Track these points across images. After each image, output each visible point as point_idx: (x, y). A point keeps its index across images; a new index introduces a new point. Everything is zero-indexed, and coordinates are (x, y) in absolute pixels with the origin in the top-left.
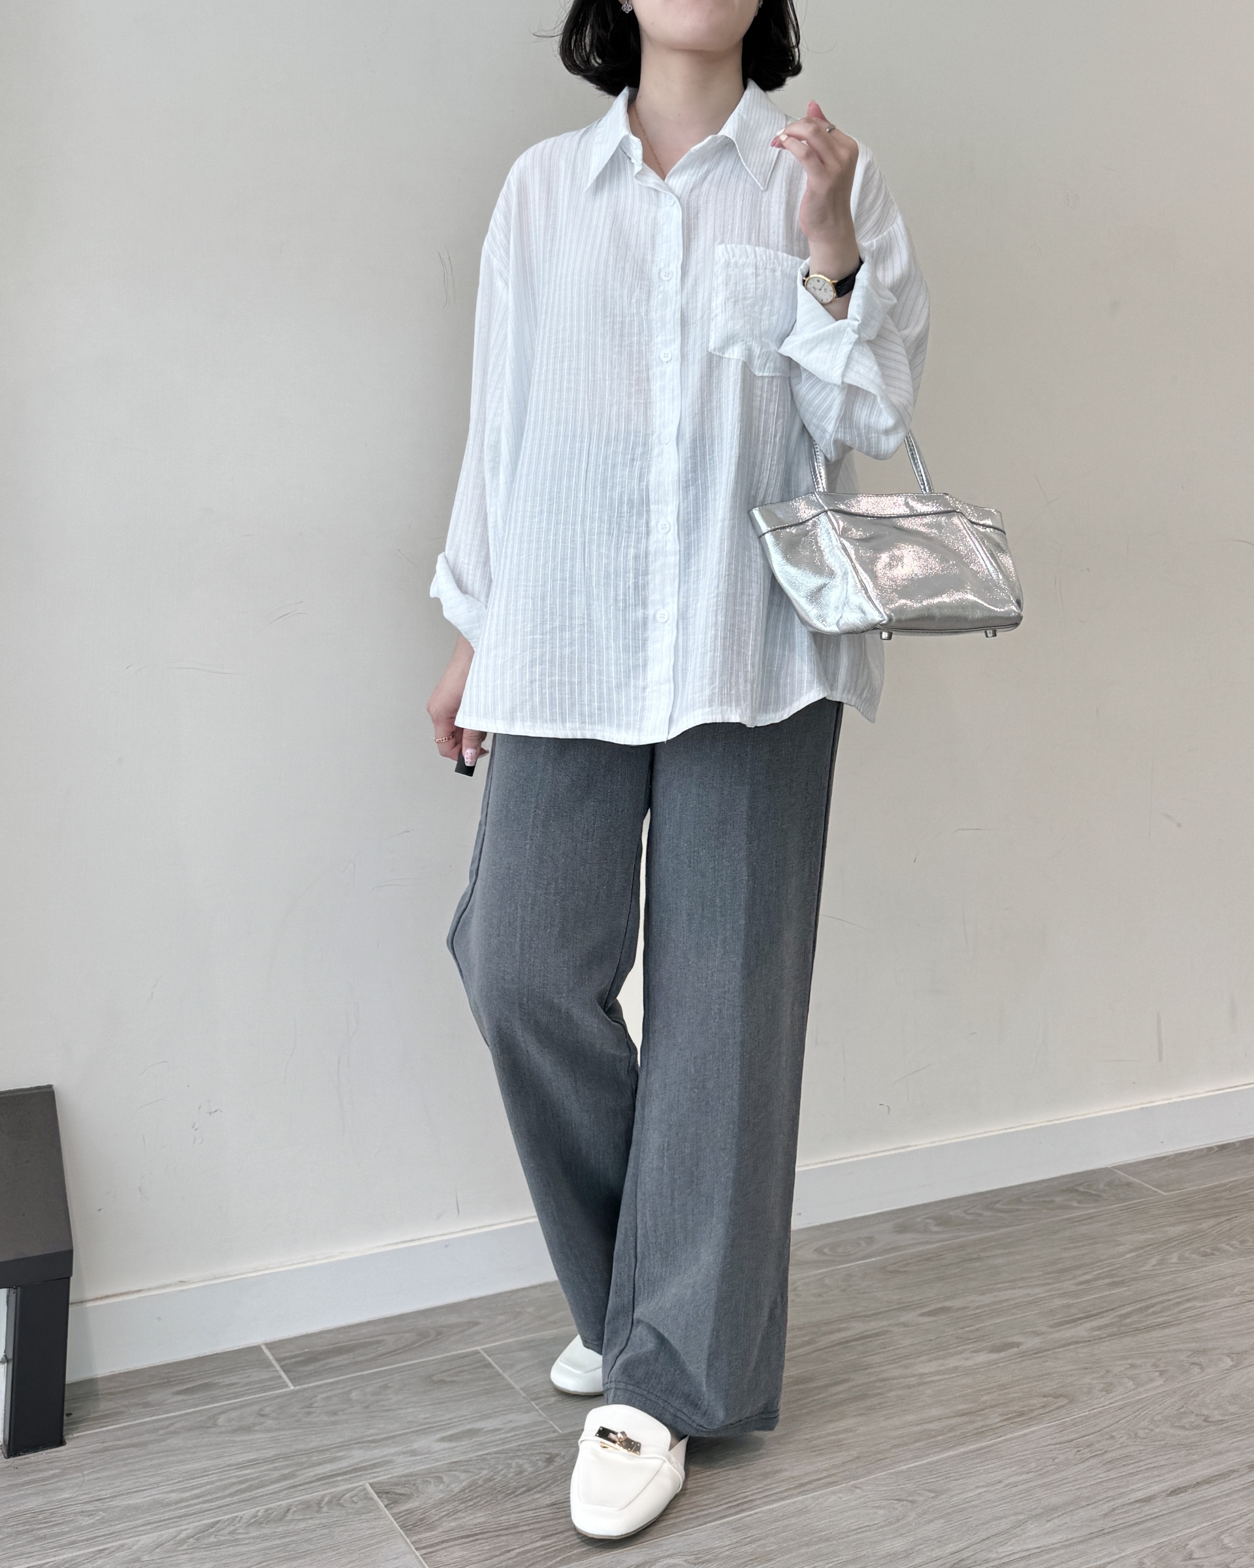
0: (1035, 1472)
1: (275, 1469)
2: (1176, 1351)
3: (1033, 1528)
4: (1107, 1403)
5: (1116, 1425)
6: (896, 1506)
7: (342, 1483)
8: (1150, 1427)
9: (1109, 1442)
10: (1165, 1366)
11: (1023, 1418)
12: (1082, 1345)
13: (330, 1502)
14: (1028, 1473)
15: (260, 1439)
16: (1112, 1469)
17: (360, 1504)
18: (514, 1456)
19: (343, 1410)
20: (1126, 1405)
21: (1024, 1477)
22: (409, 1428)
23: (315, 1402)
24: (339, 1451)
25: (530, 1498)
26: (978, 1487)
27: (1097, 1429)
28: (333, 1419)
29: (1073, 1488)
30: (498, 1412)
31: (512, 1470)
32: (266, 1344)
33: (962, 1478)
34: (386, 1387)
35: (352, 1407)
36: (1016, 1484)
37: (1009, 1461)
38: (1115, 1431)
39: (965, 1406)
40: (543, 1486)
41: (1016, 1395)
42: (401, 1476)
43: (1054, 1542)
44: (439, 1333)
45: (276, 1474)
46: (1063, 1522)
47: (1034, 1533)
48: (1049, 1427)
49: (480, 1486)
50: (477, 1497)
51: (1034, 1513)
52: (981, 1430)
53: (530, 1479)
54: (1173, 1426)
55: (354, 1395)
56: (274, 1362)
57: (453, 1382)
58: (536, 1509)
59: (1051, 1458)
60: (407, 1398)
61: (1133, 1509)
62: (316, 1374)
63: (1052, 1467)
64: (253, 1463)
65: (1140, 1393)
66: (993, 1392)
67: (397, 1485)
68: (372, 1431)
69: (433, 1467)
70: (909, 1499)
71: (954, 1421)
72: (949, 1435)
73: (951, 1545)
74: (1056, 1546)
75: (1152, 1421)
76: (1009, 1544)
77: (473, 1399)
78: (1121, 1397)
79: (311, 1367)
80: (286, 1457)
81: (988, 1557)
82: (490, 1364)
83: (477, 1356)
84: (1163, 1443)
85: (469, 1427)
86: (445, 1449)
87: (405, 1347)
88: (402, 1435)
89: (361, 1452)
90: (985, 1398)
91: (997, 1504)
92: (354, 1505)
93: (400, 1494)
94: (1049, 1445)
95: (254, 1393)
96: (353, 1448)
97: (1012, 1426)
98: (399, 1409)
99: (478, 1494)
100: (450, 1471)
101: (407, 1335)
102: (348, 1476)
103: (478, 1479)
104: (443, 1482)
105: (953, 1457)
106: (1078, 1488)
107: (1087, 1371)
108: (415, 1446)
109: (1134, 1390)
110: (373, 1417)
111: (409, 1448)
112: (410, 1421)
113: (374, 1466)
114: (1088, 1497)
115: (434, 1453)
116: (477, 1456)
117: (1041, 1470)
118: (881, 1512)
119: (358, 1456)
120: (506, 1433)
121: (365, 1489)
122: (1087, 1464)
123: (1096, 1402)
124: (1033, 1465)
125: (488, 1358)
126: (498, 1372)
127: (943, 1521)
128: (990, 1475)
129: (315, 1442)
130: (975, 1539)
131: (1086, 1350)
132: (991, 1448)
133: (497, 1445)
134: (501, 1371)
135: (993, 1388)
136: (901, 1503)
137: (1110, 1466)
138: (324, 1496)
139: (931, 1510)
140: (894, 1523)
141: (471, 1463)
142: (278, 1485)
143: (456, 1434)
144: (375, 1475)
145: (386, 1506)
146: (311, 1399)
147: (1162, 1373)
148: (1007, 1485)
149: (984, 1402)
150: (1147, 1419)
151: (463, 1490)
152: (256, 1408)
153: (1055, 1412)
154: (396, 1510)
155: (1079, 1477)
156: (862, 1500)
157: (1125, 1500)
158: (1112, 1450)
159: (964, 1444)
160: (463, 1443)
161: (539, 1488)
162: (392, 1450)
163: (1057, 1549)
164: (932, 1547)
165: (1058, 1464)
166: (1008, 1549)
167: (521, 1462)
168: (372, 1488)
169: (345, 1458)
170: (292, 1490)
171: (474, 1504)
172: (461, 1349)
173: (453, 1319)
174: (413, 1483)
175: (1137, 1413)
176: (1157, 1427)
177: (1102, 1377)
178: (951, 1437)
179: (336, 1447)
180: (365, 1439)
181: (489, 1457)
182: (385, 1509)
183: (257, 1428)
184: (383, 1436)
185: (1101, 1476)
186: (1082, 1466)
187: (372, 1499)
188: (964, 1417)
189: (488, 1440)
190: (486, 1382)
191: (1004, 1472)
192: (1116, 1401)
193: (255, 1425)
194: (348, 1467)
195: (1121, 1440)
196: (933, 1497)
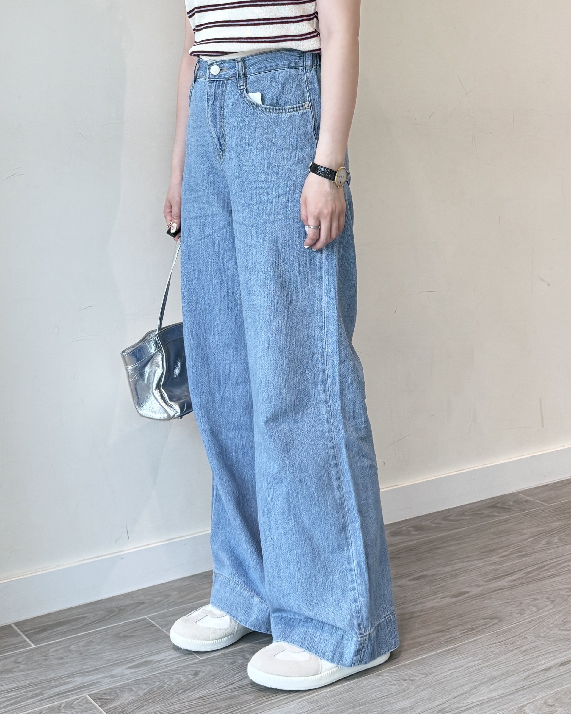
0: (482, 659)
1: (30, 691)
2: (559, 589)
3: (484, 689)
4: (521, 620)
5: (528, 631)
6: (403, 683)
7: (71, 696)
8: (548, 631)
9: (524, 640)
10: (554, 598)
11: (473, 632)
12: (505, 590)
13: (65, 707)
14: (478, 660)
15: (18, 676)
16: (527, 655)
17: (84, 706)
18: (174, 674)
19: (67, 656)
20: (532, 620)
21: (476, 662)
22: (108, 663)
23: (49, 653)
24: (67, 679)
25: (186, 696)
26: (450, 670)
27: (517, 634)
28: (61, 661)
29: (505, 666)
30: (162, 650)
31: (173, 681)
32: (14, 623)
33: (440, 666)
34: (91, 642)
35: (73, 654)
36: (471, 667)
37: (467, 655)
38: (526, 634)
39: (439, 628)
40: (193, 688)
41: (468, 619)
42: (107, 689)
43: (495, 695)
44: (121, 610)
45: (31, 694)
46: (500, 684)
47: (484, 691)
48: (489, 635)
49: (156, 691)
50: (154, 698)
51: (483, 681)
52: (450, 639)
53: (184, 685)
54: (560, 630)
55: (72, 648)
56: (21, 633)
57: (132, 636)
58: (190, 701)
59: (491, 652)
60: (105, 647)
61: (540, 675)
62: (47, 638)
63: (492, 656)
64: (15, 689)
65: (540, 614)
66: (455, 619)
67: (105, 694)
68: (86, 667)
69: (125, 683)
70: (410, 679)
71: (433, 636)
72: (431, 643)
73: (437, 701)
74: (497, 697)
75: (548, 628)
76: (469, 699)
77: (145, 645)
78: (529, 616)
79: (44, 635)
80: (35, 684)
81: (458, 706)
82: (154, 625)
83: (145, 621)
84: (555, 639)
85: (144, 660)
86: (132, 673)
87: (101, 619)
88: (106, 666)
89: (80, 678)
90: (450, 622)
91: (462, 678)
92: (80, 707)
93: (108, 699)
94: (489, 645)
95: (10, 651)
96: (76, 676)
97: (467, 636)
98: (101, 653)
99: (155, 695)
100: (136, 684)
101: (101, 612)
102: (74, 692)
103: (154, 687)
104: (133, 691)
105: (434, 655)
106: (508, 666)
107: (509, 604)
108: (113, 672)
109: (536, 612)
110: (85, 659)
111: (110, 674)
112: (108, 660)
113: (90, 685)
114: (513, 671)
115: (125, 675)
116: (151, 675)
117: (486, 658)
118: (395, 687)
119: (79, 680)
120: (168, 661)
121: (86, 698)
122: (512, 653)
123: (515, 620)
124: (481, 656)
125: (152, 622)
126: (159, 629)
127: (431, 689)
128: (457, 663)
129: (51, 675)
130: (450, 697)
131: (507, 593)
132: (456, 649)
133: (163, 669)
134: (161, 628)
135: (455, 616)
136: (406, 682)
137: (525, 653)
138: (61, 704)
139: (424, 684)
140: (402, 692)
141: (149, 679)
142: (32, 700)
143: (138, 664)
144: (91, 690)
145: (100, 706)
146: (46, 652)
147: (552, 602)
148: (467, 668)
149: (450, 625)
150: (544, 628)
151: (145, 694)
152: (13, 659)
153: (491, 627)
154: (106, 708)
155: (507, 660)
156: (383, 682)
157: (535, 670)
158: (526, 645)
159: (439, 648)
160: (143, 669)
161: (191, 689)
162: (100, 676)
163: (498, 698)
164: (426, 703)
165: (495, 654)
166: (469, 701)
167: (178, 676)
168: (90, 697)
169: (72, 682)
170: (42, 702)
171: (153, 701)
172: (135, 618)
173: (128, 602)
174: (114, 692)
175: (539, 624)
176: (551, 631)
177: (518, 606)
178: (432, 645)
179: (66, 677)
180: (83, 671)
181: (159, 675)
182: (100, 708)
183: (14, 670)
184: (93, 669)
185: (521, 658)
186: (509, 655)
187: (91, 703)
188: (439, 634)
189: (157, 666)
190: (153, 635)
191: (464, 660)
192: (527, 619)
193: (14, 668)
194: (74, 687)
195: (531, 639)
196: (424, 677)
